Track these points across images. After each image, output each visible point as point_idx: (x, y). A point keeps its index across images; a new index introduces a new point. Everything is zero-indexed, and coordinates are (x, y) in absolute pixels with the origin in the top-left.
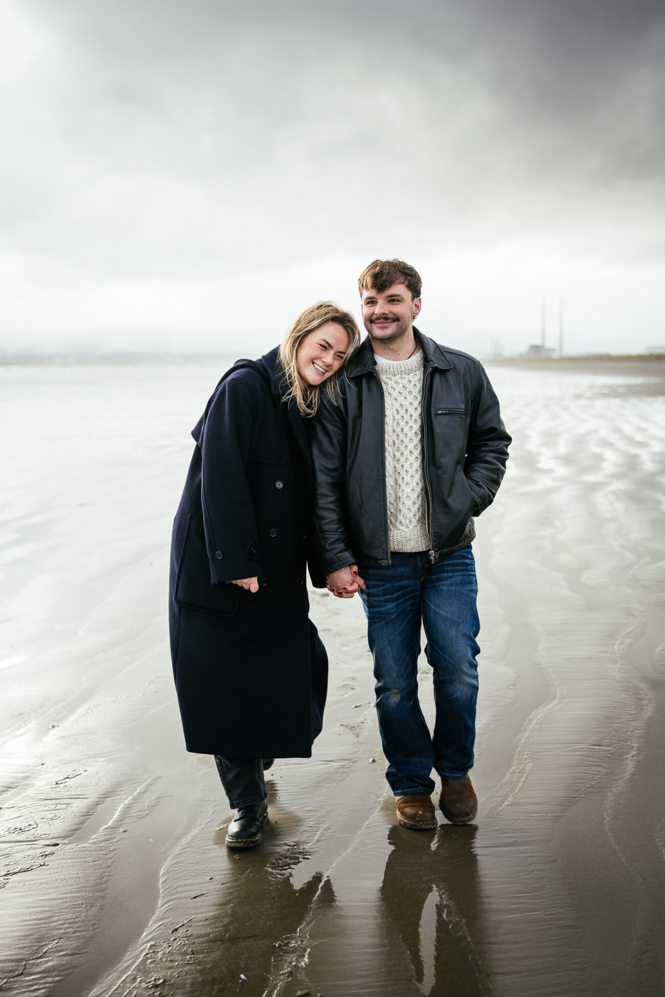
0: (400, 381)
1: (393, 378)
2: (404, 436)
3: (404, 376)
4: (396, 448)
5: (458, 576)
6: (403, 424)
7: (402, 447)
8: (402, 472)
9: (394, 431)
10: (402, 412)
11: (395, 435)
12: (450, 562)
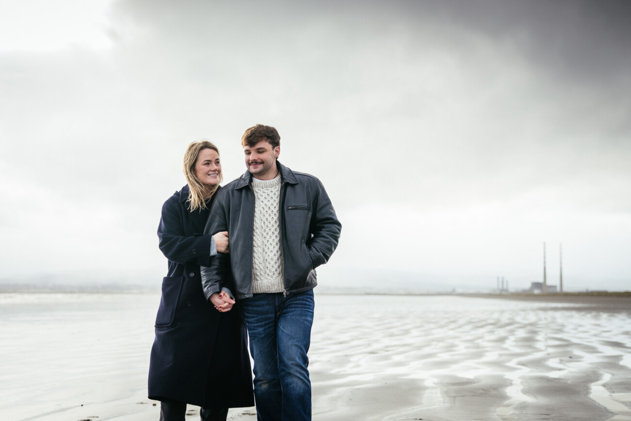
0: (266, 191)
1: (262, 190)
2: (268, 223)
3: (268, 188)
4: (263, 230)
5: (298, 310)
6: (267, 216)
7: (267, 230)
8: (267, 245)
9: (262, 220)
10: (267, 209)
11: (262, 222)
12: (294, 302)
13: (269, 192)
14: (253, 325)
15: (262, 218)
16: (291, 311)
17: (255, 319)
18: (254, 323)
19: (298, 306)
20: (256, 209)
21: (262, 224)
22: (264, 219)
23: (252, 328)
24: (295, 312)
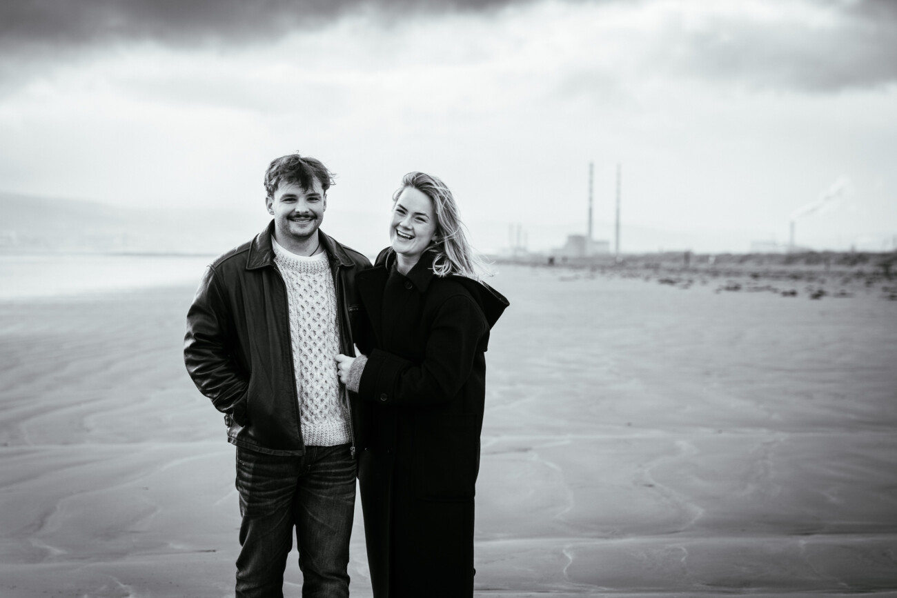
0: (305, 278)
1: (299, 274)
3: (309, 274)
4: (302, 343)
5: (338, 485)
6: (309, 320)
7: (310, 343)
8: (310, 369)
9: (300, 326)
10: (308, 309)
11: (301, 330)
12: (333, 471)
13: (311, 281)
14: (258, 493)
15: (301, 323)
16: (327, 487)
17: (263, 484)
18: (260, 491)
19: (339, 477)
20: (290, 308)
21: (301, 333)
22: (305, 325)
23: (256, 498)
24: (334, 489)
